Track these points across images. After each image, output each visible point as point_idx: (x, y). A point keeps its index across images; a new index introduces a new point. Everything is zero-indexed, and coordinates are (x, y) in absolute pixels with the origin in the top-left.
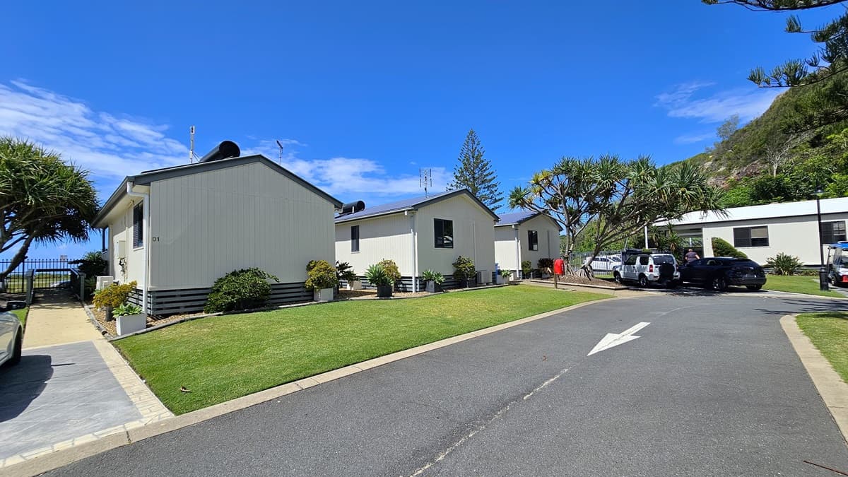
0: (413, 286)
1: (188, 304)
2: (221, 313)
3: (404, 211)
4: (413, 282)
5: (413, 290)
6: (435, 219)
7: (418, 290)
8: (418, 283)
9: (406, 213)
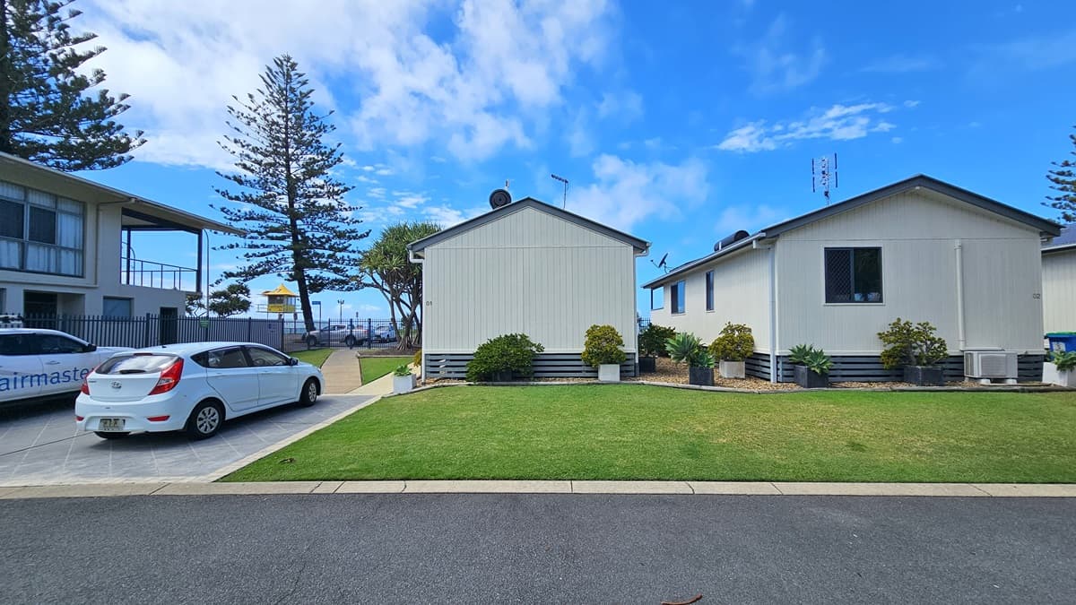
0: (772, 371)
1: (457, 369)
2: (472, 383)
3: (751, 243)
4: (772, 364)
5: (772, 377)
6: (825, 248)
7: (780, 379)
8: (780, 366)
9: (754, 245)
